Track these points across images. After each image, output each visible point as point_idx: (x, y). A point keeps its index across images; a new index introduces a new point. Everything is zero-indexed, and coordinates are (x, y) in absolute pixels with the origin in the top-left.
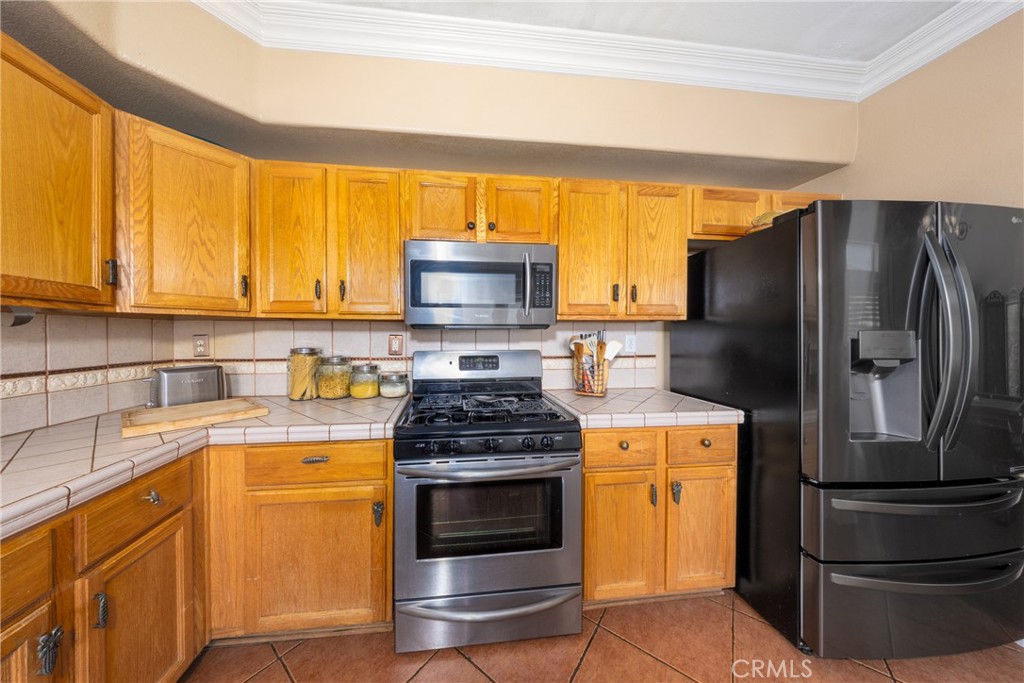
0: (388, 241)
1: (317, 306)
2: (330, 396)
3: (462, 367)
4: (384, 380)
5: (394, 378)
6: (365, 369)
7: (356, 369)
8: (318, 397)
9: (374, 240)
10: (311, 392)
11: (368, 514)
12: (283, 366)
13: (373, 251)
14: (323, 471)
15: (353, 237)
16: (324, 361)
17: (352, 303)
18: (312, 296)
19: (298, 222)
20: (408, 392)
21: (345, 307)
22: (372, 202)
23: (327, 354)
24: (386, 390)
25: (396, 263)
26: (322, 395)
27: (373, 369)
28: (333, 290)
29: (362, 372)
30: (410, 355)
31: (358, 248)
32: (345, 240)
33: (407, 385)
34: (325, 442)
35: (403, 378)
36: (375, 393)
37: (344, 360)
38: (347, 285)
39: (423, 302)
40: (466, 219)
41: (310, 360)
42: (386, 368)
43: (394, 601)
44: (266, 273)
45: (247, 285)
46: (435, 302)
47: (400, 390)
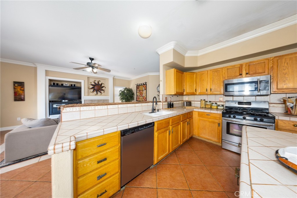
0: (220, 80)
1: (206, 93)
2: (208, 107)
3: (239, 104)
4: (219, 106)
5: (221, 105)
6: (214, 103)
7: (213, 103)
8: (205, 107)
9: (217, 81)
10: (204, 106)
11: (217, 125)
12: (199, 102)
13: (217, 83)
14: (209, 117)
15: (213, 81)
16: (207, 102)
17: (213, 92)
18: (205, 91)
19: (203, 80)
20: (224, 108)
21: (211, 93)
22: (216, 74)
23: (206, 100)
24: (219, 108)
25: (222, 84)
26: (206, 107)
27: (216, 103)
28: (209, 90)
29: (214, 104)
30: (225, 101)
31: (214, 83)
32: (211, 82)
33: (224, 107)
34: (210, 113)
35: (223, 106)
36: (216, 108)
37: (210, 102)
38: (212, 89)
39: (228, 91)
40: (239, 73)
41: (204, 101)
42: (218, 103)
43: (222, 139)
44: (198, 88)
45: (196, 90)
46: (231, 91)
47: (222, 108)
